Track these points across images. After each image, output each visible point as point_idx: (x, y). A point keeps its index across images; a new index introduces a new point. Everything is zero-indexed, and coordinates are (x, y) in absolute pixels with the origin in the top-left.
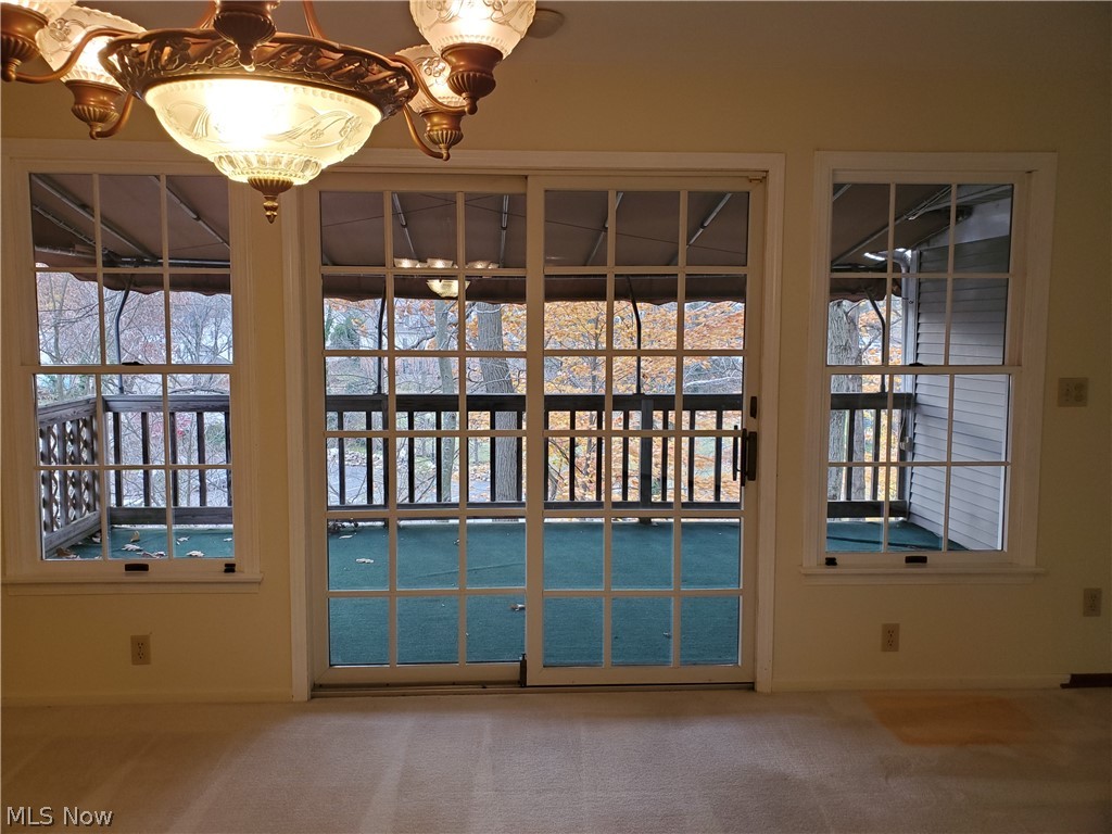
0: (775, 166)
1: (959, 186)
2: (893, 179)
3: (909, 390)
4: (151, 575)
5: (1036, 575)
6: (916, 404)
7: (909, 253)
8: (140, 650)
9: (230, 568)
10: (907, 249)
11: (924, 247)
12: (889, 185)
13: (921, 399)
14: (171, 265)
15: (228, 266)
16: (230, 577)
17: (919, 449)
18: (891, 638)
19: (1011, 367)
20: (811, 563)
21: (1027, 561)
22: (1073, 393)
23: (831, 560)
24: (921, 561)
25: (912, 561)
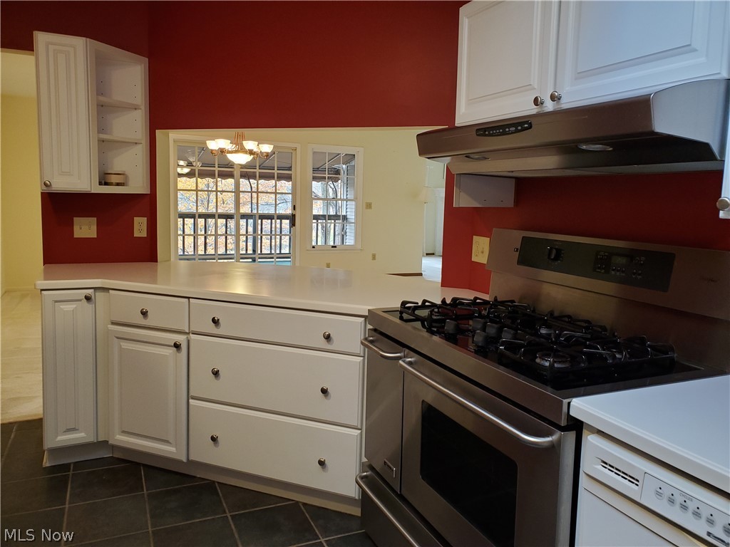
0: (298, 146)
1: (343, 154)
2: (327, 151)
3: (345, 214)
5: (361, 250)
6: (347, 219)
7: (344, 166)
10: (344, 164)
11: (348, 165)
12: (326, 153)
13: (348, 217)
17: (348, 234)
18: (328, 266)
19: (355, 199)
20: (309, 248)
21: (360, 247)
22: (369, 206)
23: (314, 247)
24: (335, 247)
25: (333, 247)
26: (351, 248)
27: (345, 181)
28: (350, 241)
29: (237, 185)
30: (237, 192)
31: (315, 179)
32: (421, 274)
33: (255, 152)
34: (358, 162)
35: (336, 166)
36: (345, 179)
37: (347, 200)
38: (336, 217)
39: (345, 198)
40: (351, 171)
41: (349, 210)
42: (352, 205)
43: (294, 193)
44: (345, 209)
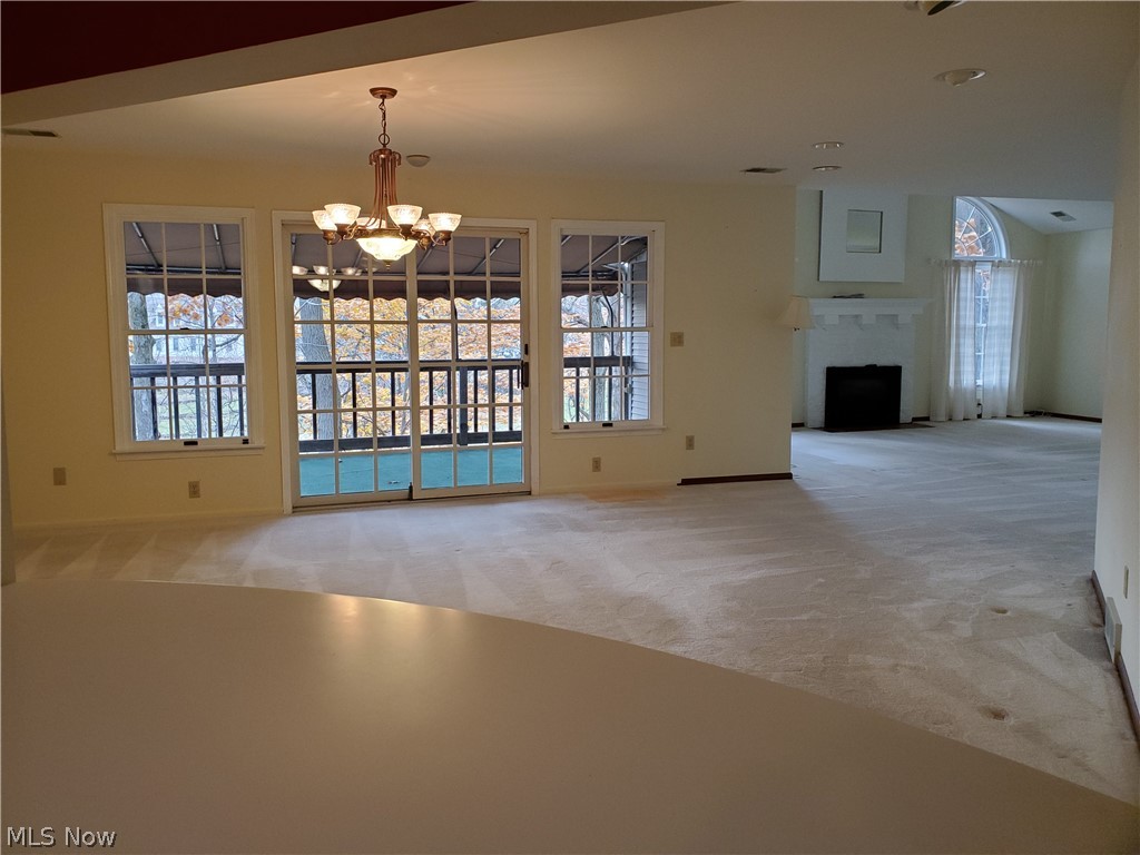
0: (532, 226)
1: (622, 238)
2: (590, 233)
3: (629, 354)
4: (199, 447)
5: (663, 430)
6: (633, 363)
7: (626, 265)
8: (194, 490)
9: (246, 441)
10: (625, 262)
11: (634, 262)
12: (588, 236)
13: (635, 359)
14: (207, 273)
15: (240, 274)
16: (246, 446)
17: (635, 392)
18: (597, 465)
19: (649, 327)
20: (557, 428)
21: (660, 423)
22: (677, 339)
23: (567, 427)
24: (610, 425)
25: (605, 425)
26: (641, 427)
27: (629, 294)
28: (639, 411)
29: (412, 310)
30: (412, 322)
31: (567, 290)
32: (789, 476)
33: (419, 232)
34: (655, 256)
35: (611, 266)
36: (629, 286)
37: (632, 329)
38: (612, 361)
39: (629, 325)
40: (639, 272)
41: (636, 347)
42: (642, 339)
43: (524, 322)
44: (629, 345)
